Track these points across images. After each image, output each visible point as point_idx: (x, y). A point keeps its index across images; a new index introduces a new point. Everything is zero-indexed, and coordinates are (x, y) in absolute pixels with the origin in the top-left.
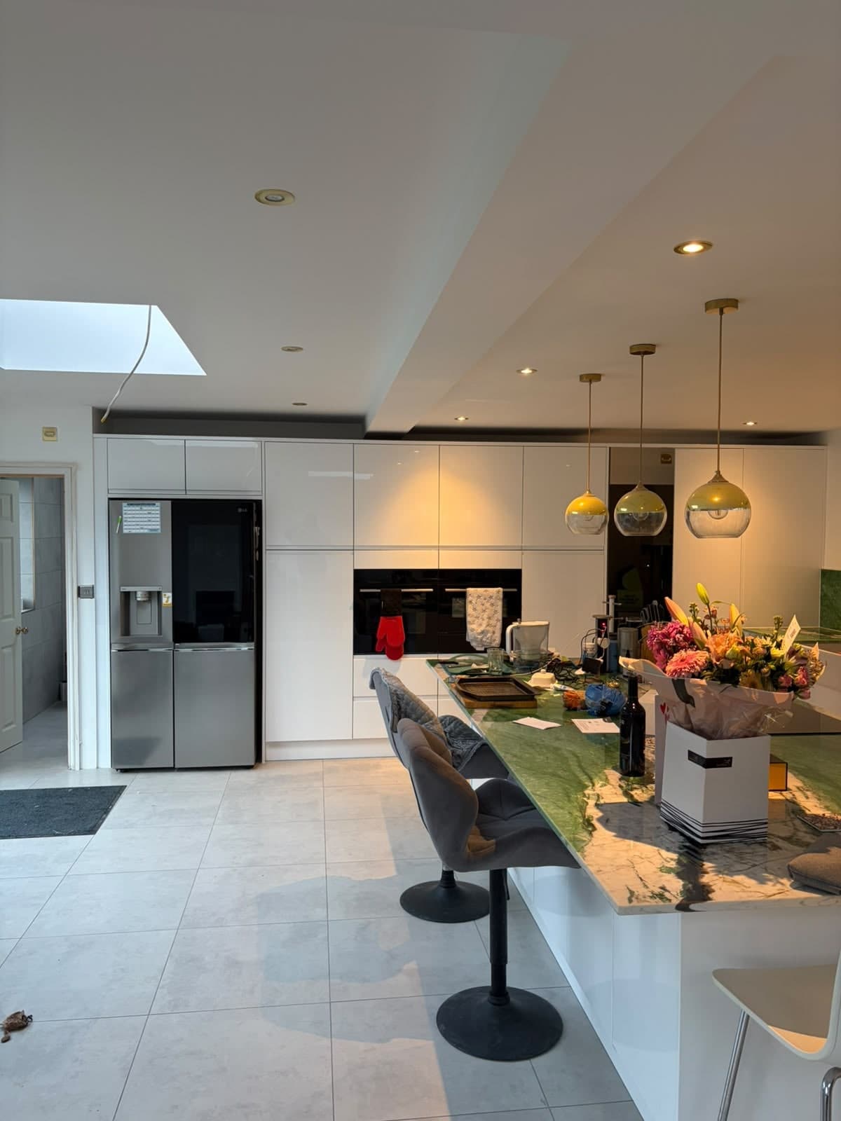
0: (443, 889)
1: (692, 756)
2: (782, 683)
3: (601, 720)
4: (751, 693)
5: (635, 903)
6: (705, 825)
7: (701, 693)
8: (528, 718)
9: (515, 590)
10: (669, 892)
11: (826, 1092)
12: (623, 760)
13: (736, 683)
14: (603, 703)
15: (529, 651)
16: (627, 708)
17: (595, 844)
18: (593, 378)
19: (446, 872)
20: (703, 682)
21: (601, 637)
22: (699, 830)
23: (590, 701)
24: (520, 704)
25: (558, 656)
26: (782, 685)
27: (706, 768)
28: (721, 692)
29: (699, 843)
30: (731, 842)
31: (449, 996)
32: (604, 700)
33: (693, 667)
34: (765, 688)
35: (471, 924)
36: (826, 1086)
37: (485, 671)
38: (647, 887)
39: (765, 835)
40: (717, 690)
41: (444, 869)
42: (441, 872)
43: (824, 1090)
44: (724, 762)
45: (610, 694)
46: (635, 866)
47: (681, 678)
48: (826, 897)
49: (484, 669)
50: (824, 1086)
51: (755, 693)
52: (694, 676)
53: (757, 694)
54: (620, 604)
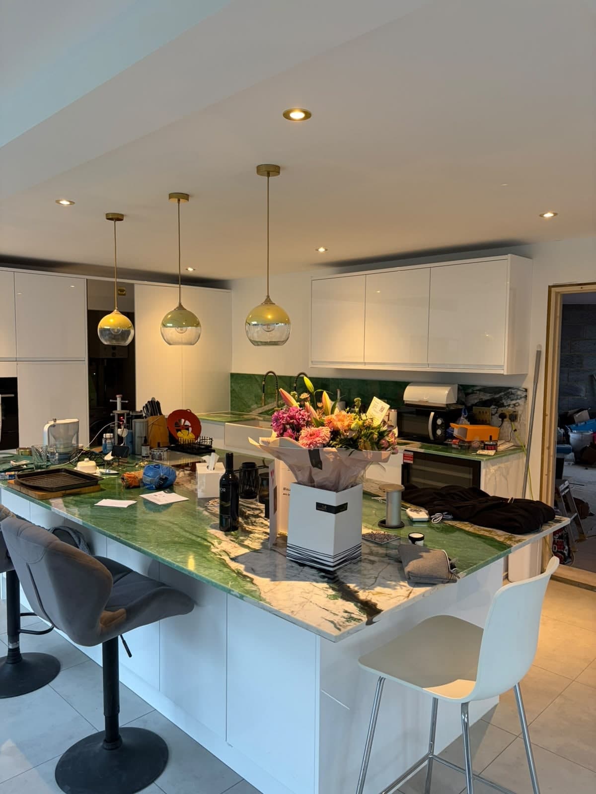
0: (10, 665)
1: (320, 507)
2: (383, 444)
3: (162, 492)
4: (367, 454)
5: (343, 630)
6: (335, 557)
7: (331, 457)
8: (104, 500)
9: (13, 395)
10: (353, 614)
11: (466, 720)
12: (224, 520)
13: (357, 448)
14: (161, 479)
15: (64, 444)
16: (225, 479)
17: (266, 591)
18: (117, 218)
19: (11, 649)
20: (334, 449)
21: (121, 428)
22: (330, 561)
23: (149, 479)
24: (86, 489)
25: (82, 447)
26: (383, 446)
27: (335, 514)
28: (350, 455)
29: (331, 571)
30: (346, 565)
31: (58, 759)
32: (162, 476)
33: (324, 440)
34: (372, 449)
35: (46, 688)
36: (465, 716)
37: (25, 466)
38: (337, 615)
39: (360, 555)
40: (344, 454)
41: (11, 647)
42: (7, 650)
43: (464, 720)
44: (342, 508)
45: (166, 471)
46: (311, 600)
47: (316, 448)
48: (434, 587)
49: (23, 465)
50: (463, 717)
51: (370, 453)
52: (324, 446)
53: (372, 454)
54: (127, 401)
